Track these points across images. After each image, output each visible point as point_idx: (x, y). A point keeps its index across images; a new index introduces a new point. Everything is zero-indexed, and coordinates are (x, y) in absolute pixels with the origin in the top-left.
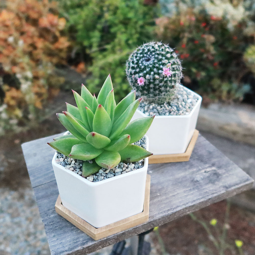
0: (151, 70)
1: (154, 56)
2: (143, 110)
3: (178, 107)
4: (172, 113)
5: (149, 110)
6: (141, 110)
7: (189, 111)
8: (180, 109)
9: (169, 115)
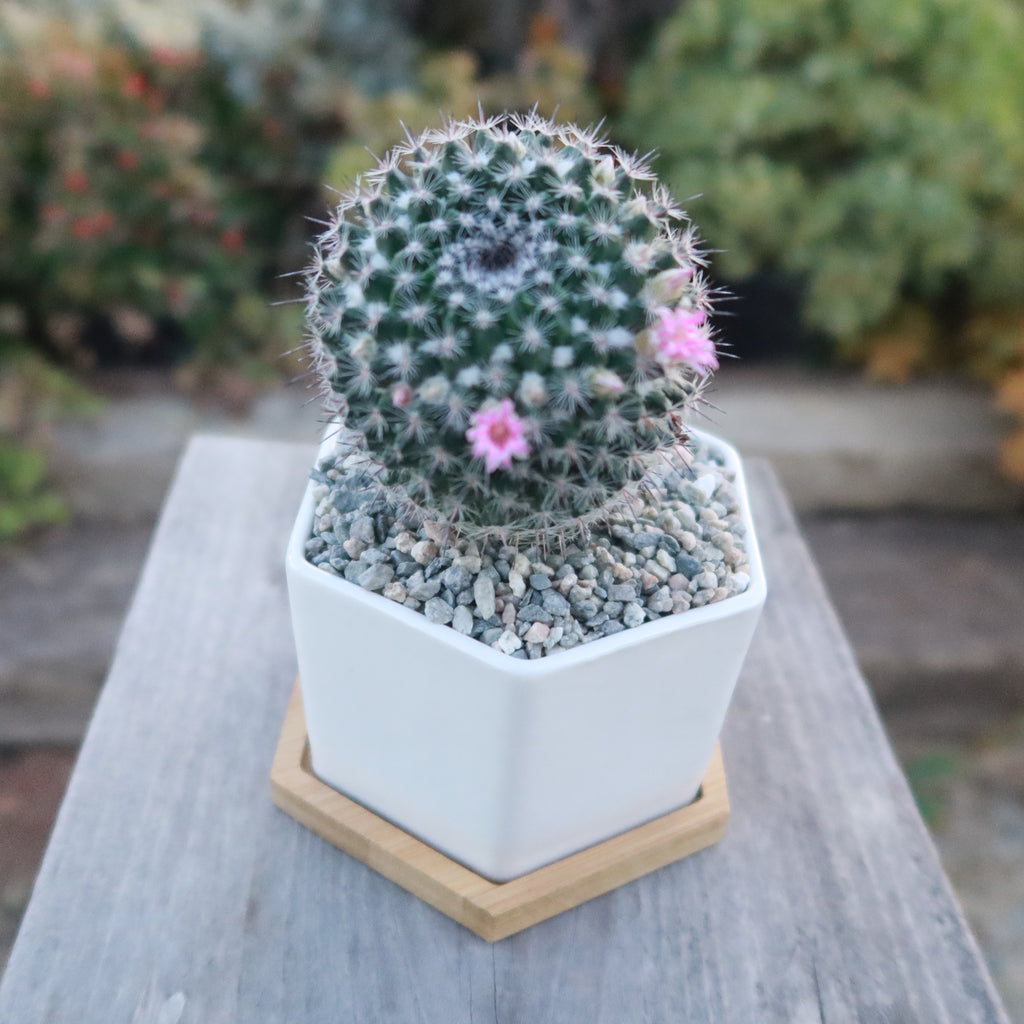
1: (542, 223)
2: (463, 615)
3: (676, 548)
4: (663, 599)
5: (510, 611)
6: (450, 624)
7: (740, 561)
8: (696, 559)
9: (647, 620)
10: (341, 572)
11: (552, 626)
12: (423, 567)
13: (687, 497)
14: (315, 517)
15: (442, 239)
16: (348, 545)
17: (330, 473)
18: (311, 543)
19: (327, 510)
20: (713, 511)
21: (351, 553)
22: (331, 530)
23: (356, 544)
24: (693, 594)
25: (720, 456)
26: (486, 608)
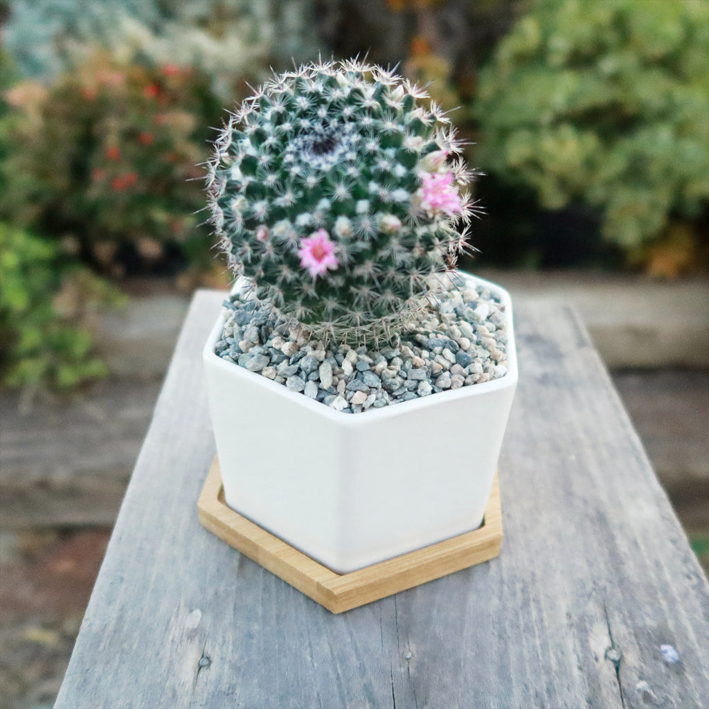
0: (357, 194)
1: (352, 124)
2: (311, 388)
3: (456, 349)
4: (445, 380)
5: (342, 384)
6: (302, 392)
7: (501, 358)
8: (470, 355)
9: (433, 392)
10: (236, 361)
11: (369, 393)
12: (289, 358)
13: (468, 319)
14: (224, 329)
15: (289, 135)
16: (242, 344)
17: (236, 303)
18: (219, 344)
19: (232, 325)
20: (486, 328)
21: (243, 349)
22: (232, 336)
23: (247, 344)
24: (465, 377)
25: (497, 297)
26: (326, 382)
